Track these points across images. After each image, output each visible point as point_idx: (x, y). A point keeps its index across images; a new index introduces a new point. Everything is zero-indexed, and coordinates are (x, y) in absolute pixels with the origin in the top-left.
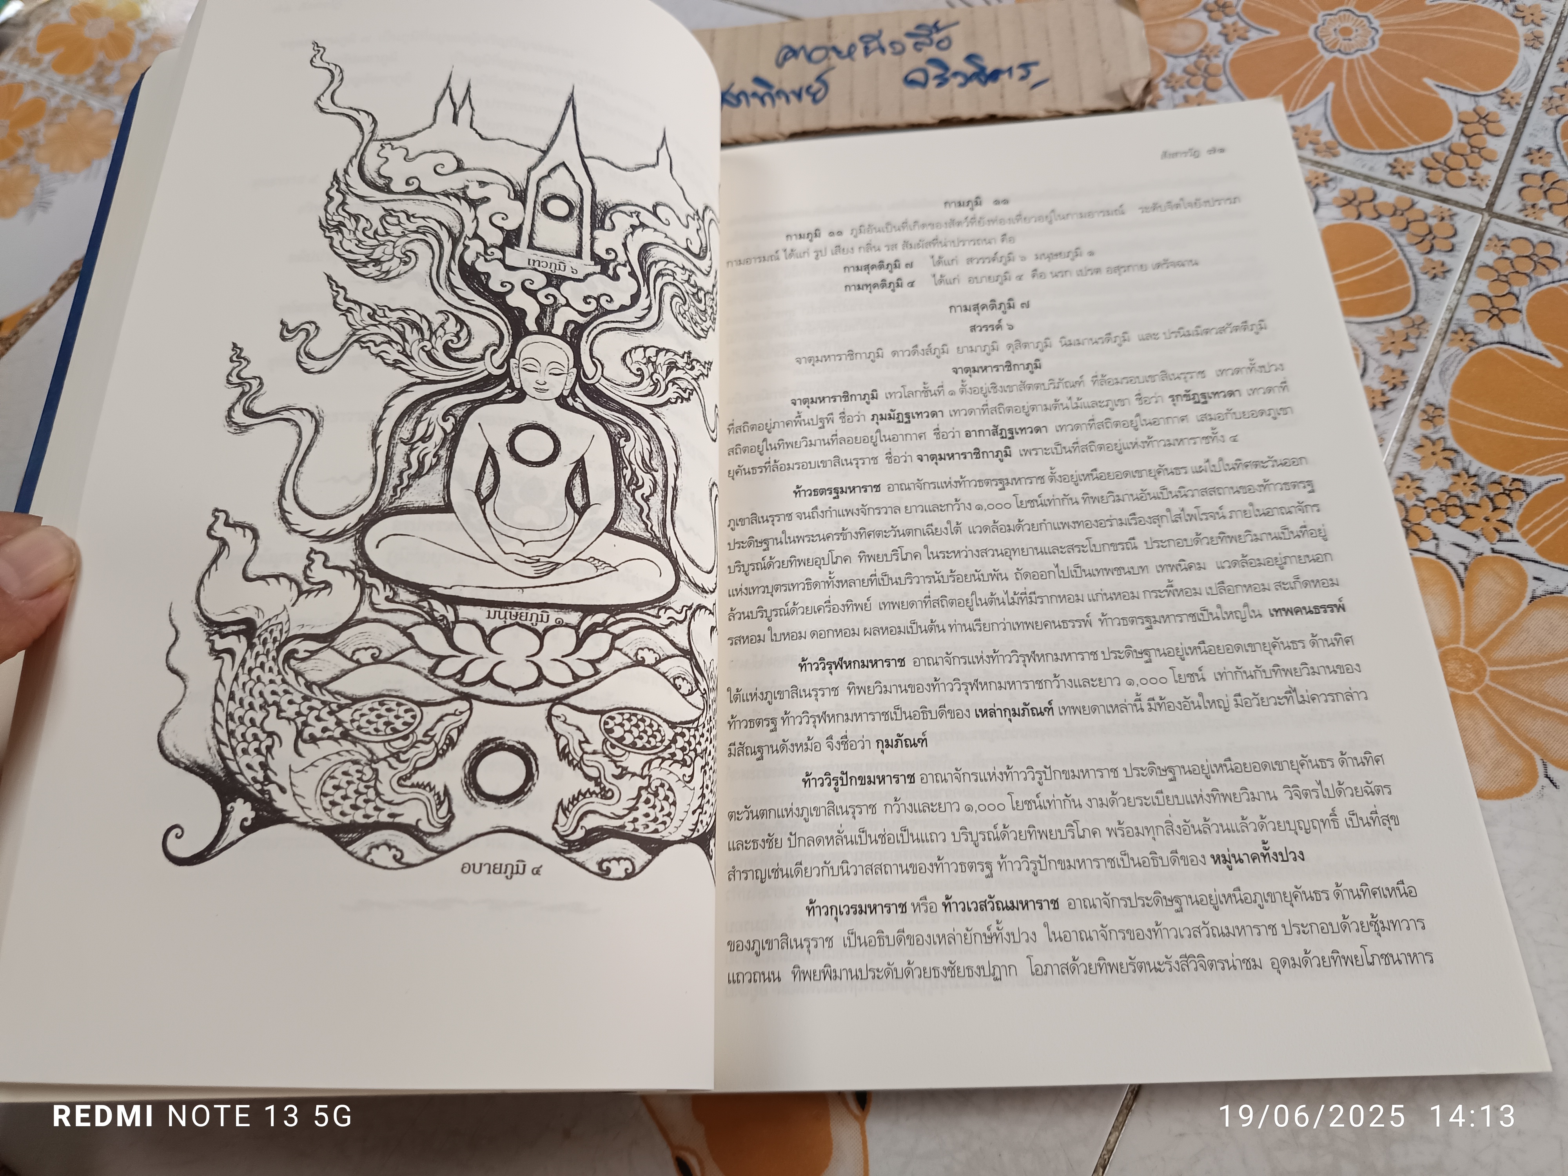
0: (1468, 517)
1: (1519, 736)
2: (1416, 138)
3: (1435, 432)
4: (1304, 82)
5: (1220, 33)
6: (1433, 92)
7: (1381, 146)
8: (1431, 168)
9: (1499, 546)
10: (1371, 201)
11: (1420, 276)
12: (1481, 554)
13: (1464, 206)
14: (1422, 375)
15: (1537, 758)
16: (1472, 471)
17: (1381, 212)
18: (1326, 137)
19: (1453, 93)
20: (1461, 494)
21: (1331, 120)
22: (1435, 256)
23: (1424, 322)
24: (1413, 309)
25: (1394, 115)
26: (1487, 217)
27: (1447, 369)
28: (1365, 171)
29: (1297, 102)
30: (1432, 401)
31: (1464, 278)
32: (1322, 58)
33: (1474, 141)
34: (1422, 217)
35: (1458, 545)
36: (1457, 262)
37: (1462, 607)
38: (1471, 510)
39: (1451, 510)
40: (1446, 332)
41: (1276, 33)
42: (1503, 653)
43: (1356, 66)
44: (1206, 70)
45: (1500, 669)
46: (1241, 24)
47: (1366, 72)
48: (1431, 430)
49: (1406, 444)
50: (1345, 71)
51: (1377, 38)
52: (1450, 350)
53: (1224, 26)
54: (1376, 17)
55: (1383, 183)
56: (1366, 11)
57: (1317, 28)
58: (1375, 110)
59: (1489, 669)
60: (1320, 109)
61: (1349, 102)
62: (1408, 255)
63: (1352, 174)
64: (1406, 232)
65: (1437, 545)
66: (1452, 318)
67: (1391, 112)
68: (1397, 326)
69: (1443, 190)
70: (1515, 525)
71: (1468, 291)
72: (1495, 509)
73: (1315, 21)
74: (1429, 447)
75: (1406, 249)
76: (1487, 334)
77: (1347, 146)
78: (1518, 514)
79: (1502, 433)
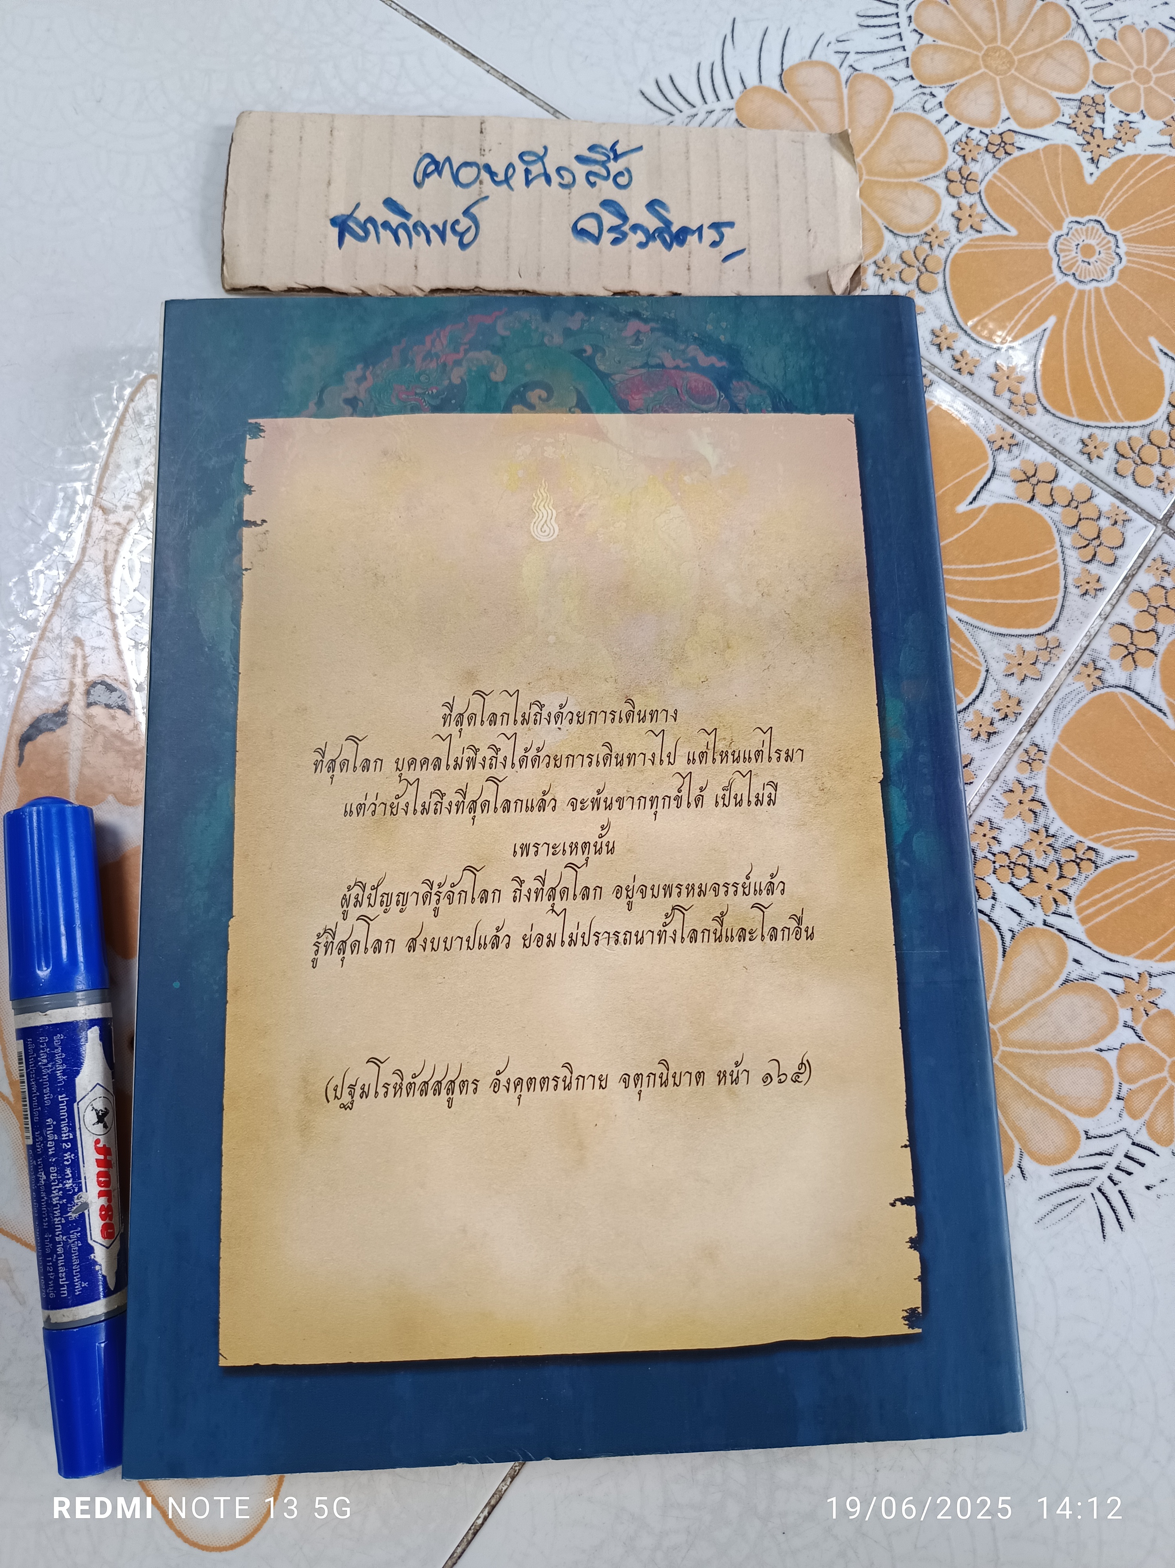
0: (1032, 881)
2: (1120, 413)
3: (1030, 778)
4: (1025, 308)
5: (953, 215)
6: (1155, 357)
7: (1081, 414)
8: (1121, 459)
9: (1053, 919)
10: (1050, 482)
11: (1072, 589)
12: (1032, 924)
13: (1142, 512)
14: (1037, 708)
15: (1017, 1147)
16: (1052, 831)
17: (1056, 499)
18: (1027, 387)
20: (1033, 854)
21: (1038, 366)
22: (1094, 567)
23: (1058, 646)
24: (1051, 629)
25: (1105, 378)
26: (1159, 532)
27: (1064, 707)
29: (1009, 333)
30: (1038, 741)
31: (1115, 602)
32: (1053, 279)
34: (1098, 514)
35: (1012, 910)
36: (1113, 581)
37: (997, 978)
38: (1038, 873)
39: (1019, 870)
40: (1076, 663)
41: (1014, 232)
42: (1020, 1033)
43: (1086, 300)
44: (924, 262)
45: (1012, 1050)
46: (979, 209)
47: (1093, 312)
48: (1027, 775)
49: (997, 785)
50: (1072, 304)
51: (1117, 270)
52: (1074, 685)
53: (960, 206)
54: (1125, 240)
55: (1068, 461)
57: (1059, 237)
58: (1088, 365)
59: (1001, 1048)
60: (1032, 348)
61: (1064, 347)
62: (1067, 559)
63: (1041, 442)
64: (1073, 531)
65: (993, 906)
66: (1088, 646)
67: (1104, 373)
68: (1030, 645)
69: (1126, 487)
70: (1074, 899)
71: (1113, 619)
72: (1061, 877)
73: (1059, 228)
74: (1019, 793)
75: (1067, 552)
76: (1116, 674)
77: (1046, 405)
78: (1081, 887)
79: (1094, 792)
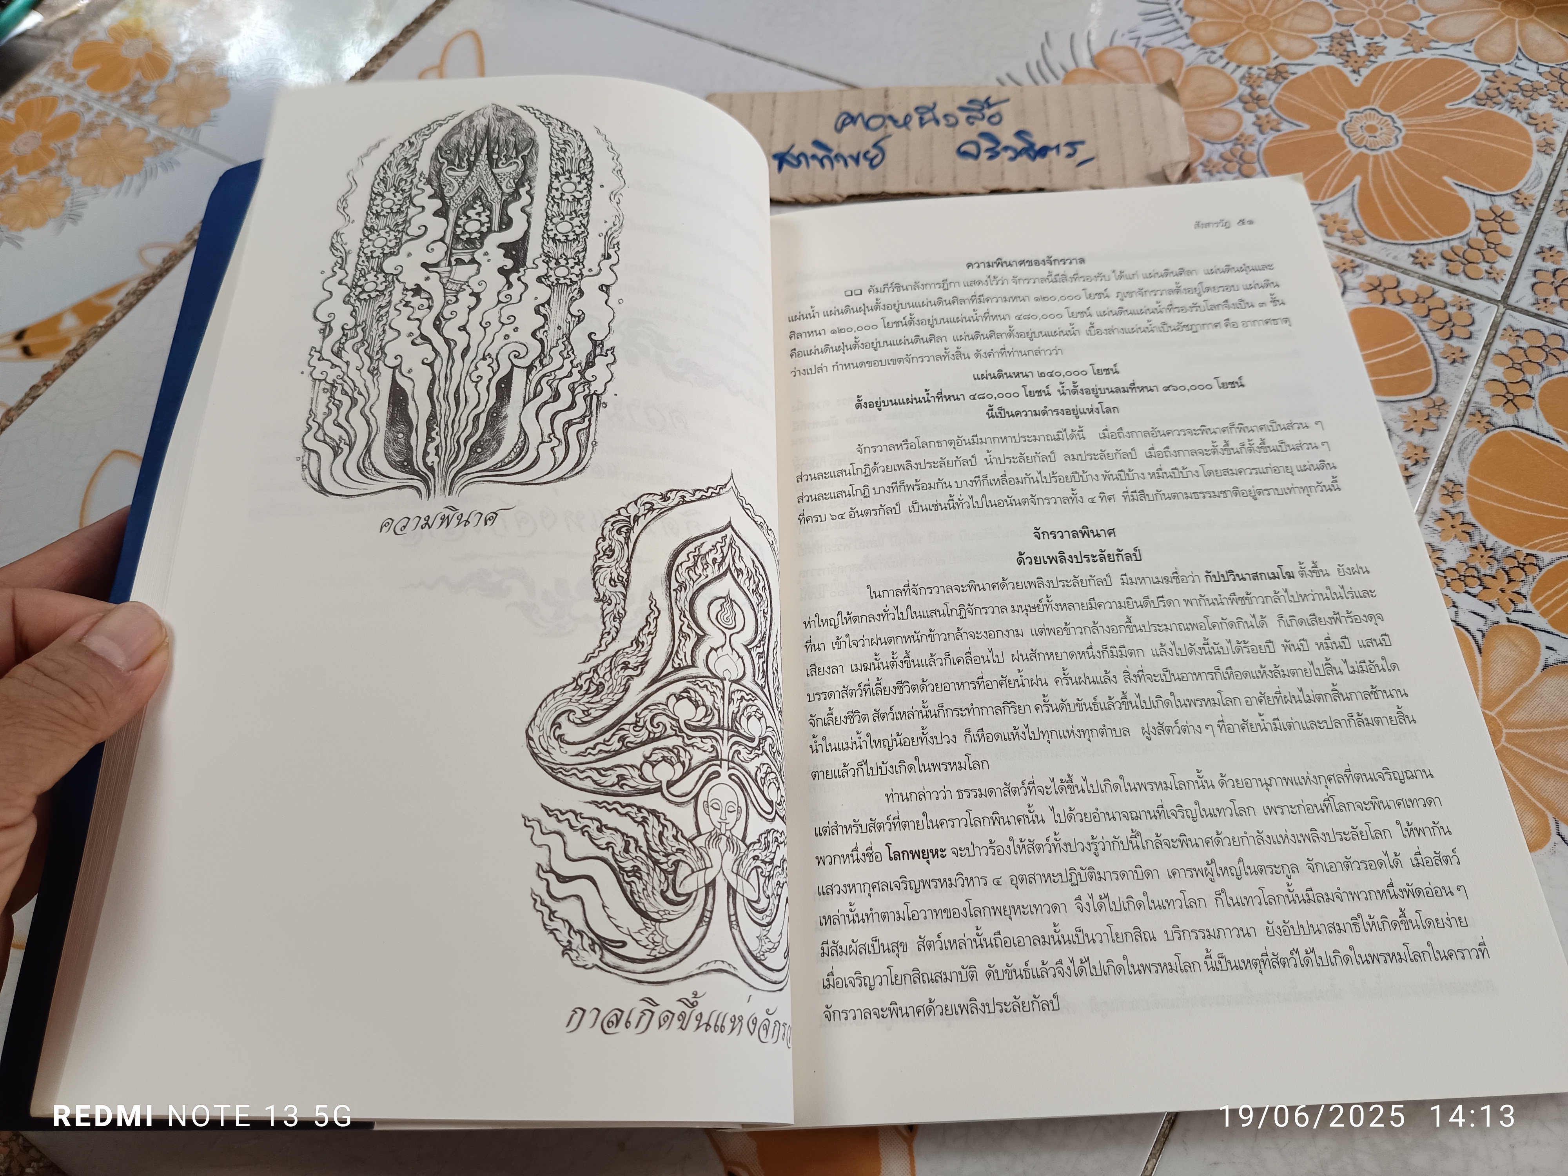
0: (1485, 588)
1: (1533, 794)
2: (1437, 232)
3: (1455, 507)
4: (1333, 173)
5: (1254, 124)
6: (1452, 190)
7: (1404, 238)
8: (1451, 260)
9: (1514, 616)
10: (1395, 288)
11: (1441, 360)
12: (1497, 623)
13: (1481, 297)
14: (1442, 452)
15: (1550, 817)
16: (1489, 546)
17: (1405, 299)
18: (1353, 226)
19: (1471, 192)
20: (1478, 566)
21: (1357, 211)
22: (1454, 342)
23: (1444, 403)
24: (1434, 391)
25: (1416, 209)
26: (1502, 309)
27: (1466, 448)
28: (1389, 260)
29: (1326, 192)
30: (1452, 477)
31: (1481, 365)
32: (1349, 152)
33: (1491, 237)
34: (1442, 305)
35: (1475, 613)
36: (1475, 350)
37: (1480, 672)
38: (1488, 581)
39: (1469, 580)
40: (1464, 414)
41: (1306, 127)
42: (1518, 716)
43: (1381, 161)
44: (1241, 157)
45: (1515, 731)
46: (1274, 116)
47: (1390, 168)
48: (1452, 505)
49: (1427, 516)
50: (1370, 165)
51: (1400, 137)
52: (1468, 431)
53: (1258, 118)
54: (1400, 117)
55: (1405, 272)
56: (1390, 111)
57: (1345, 124)
58: (1399, 204)
59: (1505, 731)
60: (1347, 200)
61: (1374, 194)
62: (1429, 339)
63: (1377, 262)
64: (1427, 319)
65: (1456, 613)
66: (1470, 400)
67: (1414, 207)
68: (1419, 406)
69: (1461, 281)
70: (1528, 597)
71: (1485, 377)
72: (1510, 581)
73: (1343, 118)
74: (1449, 520)
75: (1428, 334)
76: (1502, 417)
77: (1373, 235)
78: (1532, 587)
79: (1516, 510)
